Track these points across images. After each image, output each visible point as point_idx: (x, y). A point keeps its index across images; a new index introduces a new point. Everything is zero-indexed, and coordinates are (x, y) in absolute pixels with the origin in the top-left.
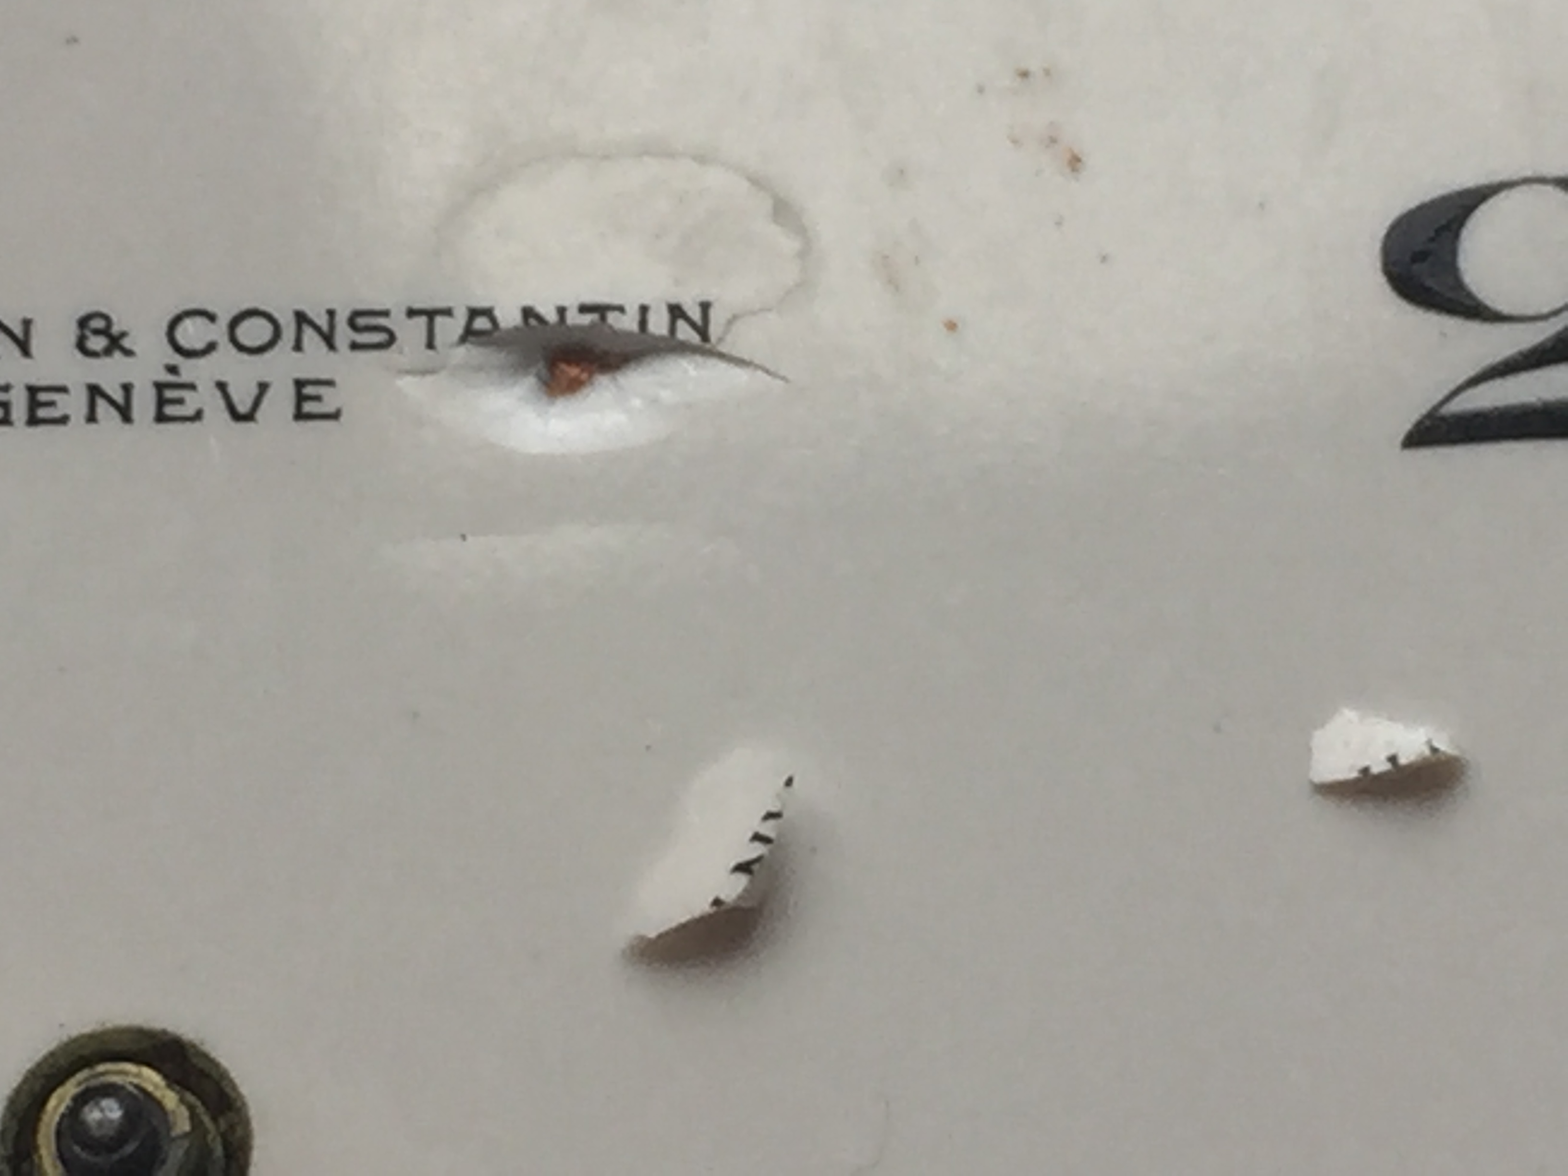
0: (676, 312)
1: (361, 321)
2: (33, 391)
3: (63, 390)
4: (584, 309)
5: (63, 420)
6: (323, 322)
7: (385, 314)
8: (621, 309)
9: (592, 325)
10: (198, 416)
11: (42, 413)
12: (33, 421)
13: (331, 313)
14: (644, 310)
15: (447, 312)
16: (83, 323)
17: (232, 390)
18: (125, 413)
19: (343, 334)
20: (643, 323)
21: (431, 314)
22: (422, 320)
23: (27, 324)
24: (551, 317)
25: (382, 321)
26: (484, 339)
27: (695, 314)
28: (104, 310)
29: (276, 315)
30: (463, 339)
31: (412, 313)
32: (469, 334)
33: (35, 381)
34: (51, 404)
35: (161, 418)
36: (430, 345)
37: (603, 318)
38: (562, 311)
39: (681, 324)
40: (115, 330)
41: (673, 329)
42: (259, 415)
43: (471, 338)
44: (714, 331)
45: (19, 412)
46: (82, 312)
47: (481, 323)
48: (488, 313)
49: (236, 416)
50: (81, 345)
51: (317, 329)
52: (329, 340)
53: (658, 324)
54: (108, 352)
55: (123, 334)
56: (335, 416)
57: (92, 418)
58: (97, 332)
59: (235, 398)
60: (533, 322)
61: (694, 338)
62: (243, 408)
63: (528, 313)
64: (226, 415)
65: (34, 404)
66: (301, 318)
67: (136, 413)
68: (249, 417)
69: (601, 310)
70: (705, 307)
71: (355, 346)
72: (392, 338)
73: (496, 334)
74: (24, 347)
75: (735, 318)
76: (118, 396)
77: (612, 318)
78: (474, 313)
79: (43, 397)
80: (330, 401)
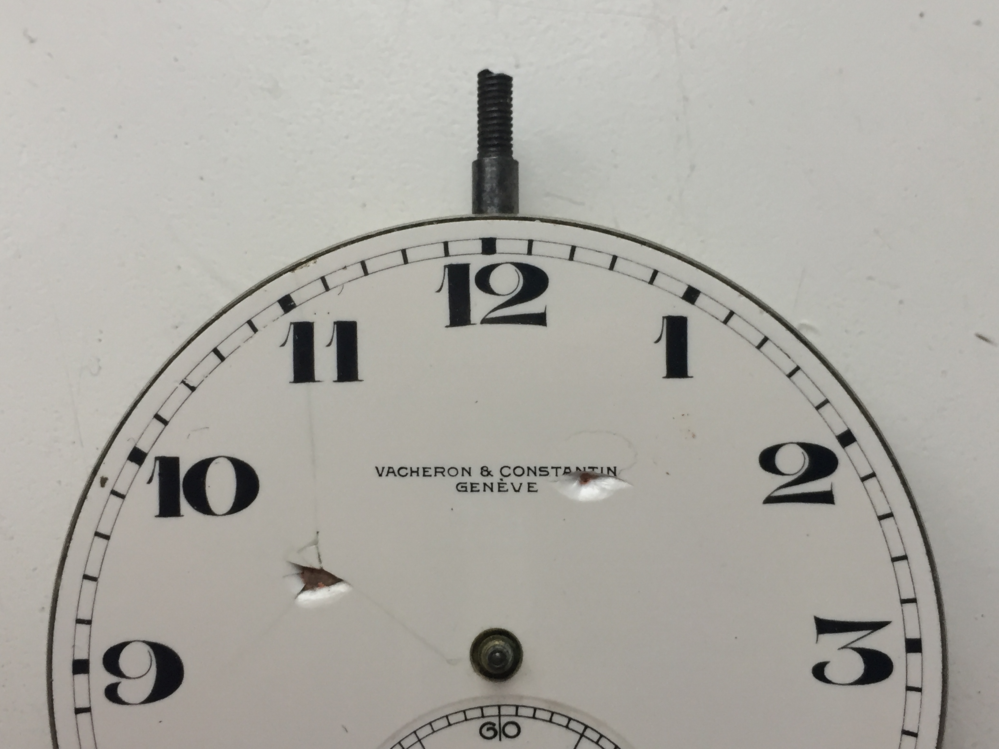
0: (609, 469)
1: (542, 469)
2: (472, 484)
3: (478, 484)
4: (589, 468)
5: (478, 491)
6: (533, 469)
7: (547, 468)
8: (597, 468)
9: (592, 471)
10: (507, 490)
11: (474, 489)
12: (472, 491)
13: (535, 467)
14: (602, 468)
15: (560, 468)
16: (482, 468)
17: (514, 484)
18: (492, 490)
19: (538, 472)
20: (602, 472)
21: (557, 468)
22: (555, 470)
23: (470, 468)
24: (582, 469)
25: (546, 469)
26: (568, 474)
27: (613, 469)
28: (487, 466)
29: (523, 467)
30: (564, 474)
31: (552, 468)
32: (565, 473)
33: (472, 482)
34: (476, 487)
35: (499, 491)
36: (557, 475)
37: (593, 470)
38: (584, 468)
39: (610, 472)
40: (489, 470)
41: (608, 473)
42: (520, 491)
43: (565, 474)
44: (617, 473)
45: (469, 489)
46: (482, 466)
47: (568, 471)
48: (569, 468)
49: (516, 491)
50: (482, 473)
51: (532, 471)
52: (535, 474)
53: (605, 471)
54: (487, 475)
55: (491, 471)
56: (536, 491)
57: (485, 491)
58: (485, 471)
59: (515, 487)
60: (578, 470)
61: (613, 475)
62: (517, 489)
63: (577, 468)
64: (514, 490)
65: (472, 487)
66: (529, 469)
67: (494, 490)
68: (518, 491)
69: (593, 468)
70: (615, 468)
71: (540, 475)
72: (548, 474)
73: (570, 473)
74: (469, 474)
75: (621, 470)
76: (490, 486)
77: (595, 470)
78: (566, 468)
79: (474, 485)
80: (536, 487)
